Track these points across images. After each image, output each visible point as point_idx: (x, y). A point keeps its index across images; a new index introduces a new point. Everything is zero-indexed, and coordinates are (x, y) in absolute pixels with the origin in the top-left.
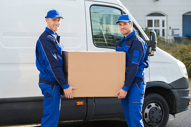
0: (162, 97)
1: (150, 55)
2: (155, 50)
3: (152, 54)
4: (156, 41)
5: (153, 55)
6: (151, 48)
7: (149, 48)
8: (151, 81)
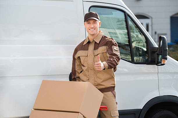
0: (174, 114)
1: (160, 64)
2: (166, 59)
3: (162, 63)
4: (167, 48)
5: (164, 64)
6: (160, 56)
7: (158, 57)
8: (161, 95)
